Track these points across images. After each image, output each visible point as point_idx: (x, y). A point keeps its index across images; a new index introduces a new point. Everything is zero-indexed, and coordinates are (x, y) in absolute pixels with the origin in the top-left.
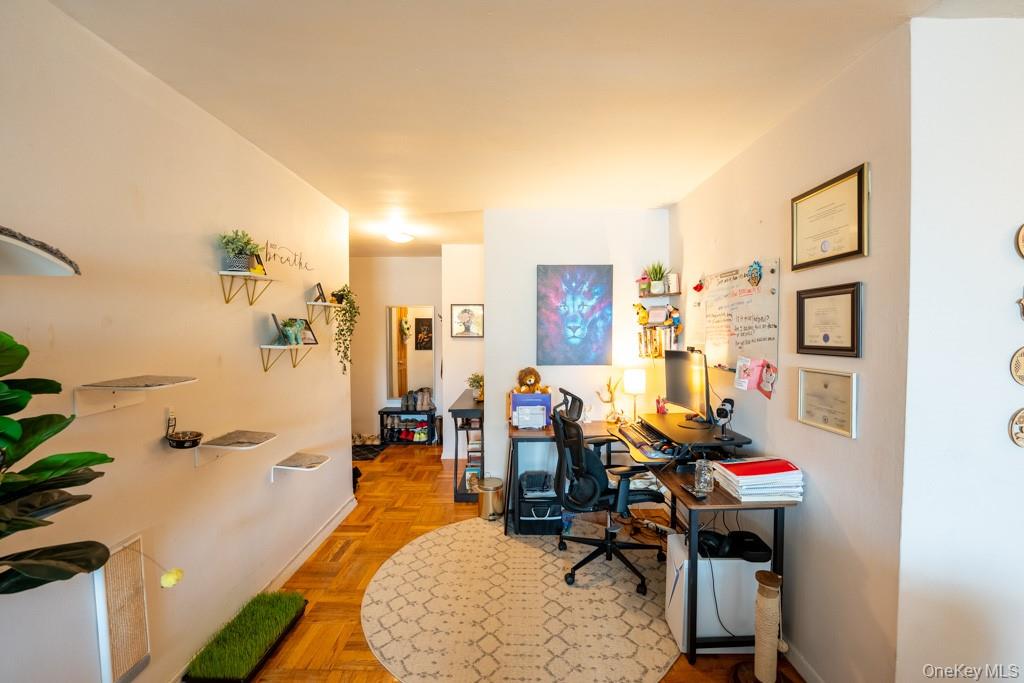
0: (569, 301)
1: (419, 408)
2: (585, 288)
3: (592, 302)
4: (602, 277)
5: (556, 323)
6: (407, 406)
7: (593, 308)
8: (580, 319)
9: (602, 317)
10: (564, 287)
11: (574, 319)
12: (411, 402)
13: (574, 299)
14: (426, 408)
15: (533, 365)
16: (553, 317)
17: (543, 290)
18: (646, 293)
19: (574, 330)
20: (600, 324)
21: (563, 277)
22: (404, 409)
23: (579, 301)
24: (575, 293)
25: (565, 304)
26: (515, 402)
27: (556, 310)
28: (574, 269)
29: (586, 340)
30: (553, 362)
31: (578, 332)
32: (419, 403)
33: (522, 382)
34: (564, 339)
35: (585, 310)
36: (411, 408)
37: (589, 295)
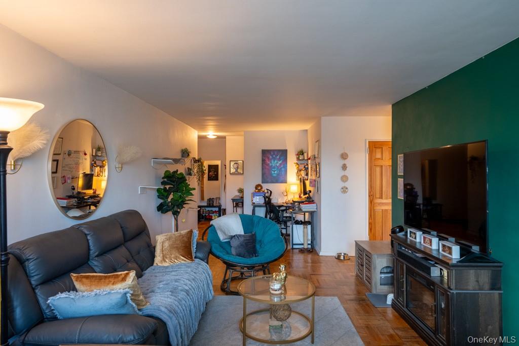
0: (273, 162)
1: (215, 204)
2: (278, 157)
3: (280, 162)
4: (283, 153)
5: (268, 169)
6: (210, 204)
7: (281, 164)
8: (276, 168)
9: (283, 167)
10: (271, 157)
11: (274, 168)
12: (211, 202)
13: (274, 161)
14: (218, 205)
15: (261, 183)
16: (267, 167)
17: (264, 158)
18: (298, 159)
19: (274, 171)
20: (283, 169)
21: (271, 153)
22: (208, 205)
23: (276, 162)
24: (274, 159)
25: (271, 163)
26: (254, 195)
27: (268, 165)
28: (274, 151)
29: (278, 175)
30: (267, 182)
31: (276, 172)
32: (215, 202)
33: (256, 189)
34: (271, 174)
35: (278, 165)
36: (211, 205)
37: (279, 159)
